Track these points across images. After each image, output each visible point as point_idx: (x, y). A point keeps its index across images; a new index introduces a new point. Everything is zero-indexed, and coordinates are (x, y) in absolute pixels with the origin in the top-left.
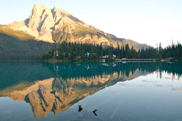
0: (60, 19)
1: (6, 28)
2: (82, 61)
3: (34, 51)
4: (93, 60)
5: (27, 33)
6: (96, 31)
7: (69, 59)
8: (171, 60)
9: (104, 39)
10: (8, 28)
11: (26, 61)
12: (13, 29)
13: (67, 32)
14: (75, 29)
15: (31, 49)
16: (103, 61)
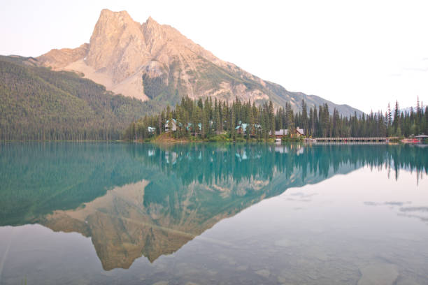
0: (163, 47)
1: (34, 64)
2: (231, 141)
3: (103, 120)
4: (255, 140)
5: (84, 77)
6: (242, 76)
7: (200, 136)
8: (424, 140)
9: (260, 94)
10: (39, 66)
11: (87, 141)
12: (50, 68)
13: (177, 77)
14: (196, 70)
15: (97, 113)
16: (276, 141)
